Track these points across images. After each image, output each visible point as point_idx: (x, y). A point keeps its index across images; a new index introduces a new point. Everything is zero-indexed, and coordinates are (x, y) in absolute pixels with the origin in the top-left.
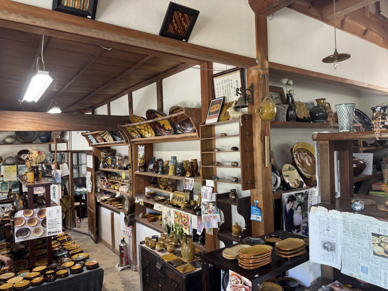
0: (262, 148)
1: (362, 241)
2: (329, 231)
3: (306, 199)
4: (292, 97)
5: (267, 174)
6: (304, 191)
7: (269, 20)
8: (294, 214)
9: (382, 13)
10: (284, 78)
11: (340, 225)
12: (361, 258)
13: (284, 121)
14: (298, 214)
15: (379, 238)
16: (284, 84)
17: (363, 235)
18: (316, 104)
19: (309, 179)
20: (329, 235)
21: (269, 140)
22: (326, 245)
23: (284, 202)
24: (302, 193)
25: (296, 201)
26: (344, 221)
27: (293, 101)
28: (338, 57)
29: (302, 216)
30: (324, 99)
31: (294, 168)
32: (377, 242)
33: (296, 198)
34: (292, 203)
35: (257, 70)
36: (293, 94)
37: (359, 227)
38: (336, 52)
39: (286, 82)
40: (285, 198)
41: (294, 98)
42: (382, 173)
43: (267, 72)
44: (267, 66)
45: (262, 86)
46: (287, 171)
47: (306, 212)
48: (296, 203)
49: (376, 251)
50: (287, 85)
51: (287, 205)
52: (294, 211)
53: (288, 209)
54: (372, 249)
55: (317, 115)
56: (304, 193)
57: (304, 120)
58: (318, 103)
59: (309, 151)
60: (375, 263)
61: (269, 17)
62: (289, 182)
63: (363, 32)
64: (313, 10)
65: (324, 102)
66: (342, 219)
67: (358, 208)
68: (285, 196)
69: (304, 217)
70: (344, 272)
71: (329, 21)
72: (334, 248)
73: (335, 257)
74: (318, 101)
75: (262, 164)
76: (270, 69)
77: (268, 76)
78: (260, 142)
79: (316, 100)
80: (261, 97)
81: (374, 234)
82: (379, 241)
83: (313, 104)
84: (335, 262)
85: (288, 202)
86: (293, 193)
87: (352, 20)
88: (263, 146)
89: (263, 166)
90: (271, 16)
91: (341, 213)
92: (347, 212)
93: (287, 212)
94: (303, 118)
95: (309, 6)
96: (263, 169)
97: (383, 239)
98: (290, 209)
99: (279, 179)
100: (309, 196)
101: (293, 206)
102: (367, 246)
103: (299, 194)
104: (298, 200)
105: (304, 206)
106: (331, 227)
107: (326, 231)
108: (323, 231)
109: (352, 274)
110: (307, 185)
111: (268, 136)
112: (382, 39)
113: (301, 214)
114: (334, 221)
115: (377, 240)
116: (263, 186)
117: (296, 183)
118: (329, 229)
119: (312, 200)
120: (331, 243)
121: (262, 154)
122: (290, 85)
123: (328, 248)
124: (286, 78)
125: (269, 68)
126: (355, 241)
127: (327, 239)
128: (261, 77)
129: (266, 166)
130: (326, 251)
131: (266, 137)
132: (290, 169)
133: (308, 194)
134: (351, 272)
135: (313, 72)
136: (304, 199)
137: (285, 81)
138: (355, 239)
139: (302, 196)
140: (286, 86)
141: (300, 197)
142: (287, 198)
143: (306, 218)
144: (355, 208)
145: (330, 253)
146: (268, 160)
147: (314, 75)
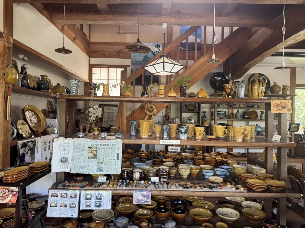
0: (5, 105)
1: (83, 152)
2: (65, 151)
3: (34, 145)
4: (25, 70)
5: (7, 126)
6: (33, 140)
7: (14, 6)
8: (26, 156)
9: (83, 30)
10: (20, 54)
11: (72, 147)
12: (81, 162)
13: (19, 87)
14: (28, 157)
15: (91, 149)
16: (20, 59)
17: (83, 149)
18: (41, 79)
19: (36, 132)
20: (64, 154)
21: (10, 99)
22: (62, 160)
23: (19, 147)
24: (32, 141)
25: (28, 147)
26: (74, 143)
27: (26, 73)
28: (64, 51)
29: (31, 158)
30: (47, 76)
31: (25, 123)
32: (90, 151)
33: (28, 145)
34: (25, 148)
35: (4, 42)
36: (27, 68)
37: (82, 145)
38: (63, 47)
39: (22, 58)
40: (20, 145)
41: (27, 71)
42: (79, 129)
43: (11, 46)
44: (12, 41)
45: (7, 56)
46: (21, 125)
47: (33, 155)
48: (27, 148)
49: (89, 156)
50: (23, 60)
51: (20, 151)
52: (26, 154)
53: (21, 153)
54: (87, 156)
55: (42, 86)
56: (33, 141)
57: (34, 88)
58: (42, 78)
59: (35, 112)
60: (88, 163)
61: (15, 4)
62: (22, 133)
63: (74, 38)
64: (45, 12)
65: (47, 78)
66: (73, 142)
67: (81, 136)
68: (20, 143)
69: (32, 158)
70: (72, 172)
71: (55, 24)
72: (67, 160)
73: (67, 166)
74: (43, 77)
75: (4, 118)
76: (14, 45)
77: (12, 49)
78: (3, 100)
79: (41, 76)
80: (6, 64)
81: (89, 147)
82: (91, 150)
83: (39, 78)
84: (67, 168)
85: (22, 148)
86: (25, 141)
87: (68, 28)
88: (5, 103)
89: (4, 119)
90: (16, 4)
91: (73, 139)
92: (76, 138)
93: (21, 155)
94: (32, 87)
95: (43, 8)
96: (4, 122)
97: (93, 149)
98: (23, 153)
99: (15, 130)
100: (36, 143)
101: (25, 151)
102: (85, 154)
103: (30, 141)
104: (29, 146)
105: (33, 151)
106: (66, 148)
107: (63, 151)
108: (62, 151)
109: (76, 172)
110: (34, 136)
111: (10, 96)
112: (83, 46)
113: (30, 156)
114: (68, 144)
115: (90, 150)
116: (3, 135)
117: (27, 134)
118: (65, 150)
119: (38, 146)
120: (65, 158)
121: (4, 110)
122: (25, 61)
123: (63, 161)
124: (22, 54)
125: (13, 43)
126: (79, 153)
127: (63, 156)
128: (6, 48)
129: (7, 119)
130: (62, 164)
131: (8, 96)
132: (23, 124)
133: (36, 142)
134: (76, 171)
135: (44, 56)
136: (32, 146)
137: (21, 56)
138: (79, 152)
139: (32, 143)
140: (21, 60)
141: (30, 143)
142: (21, 145)
143: (33, 159)
144: (79, 136)
145: (65, 164)
146: (9, 115)
147: (44, 58)
